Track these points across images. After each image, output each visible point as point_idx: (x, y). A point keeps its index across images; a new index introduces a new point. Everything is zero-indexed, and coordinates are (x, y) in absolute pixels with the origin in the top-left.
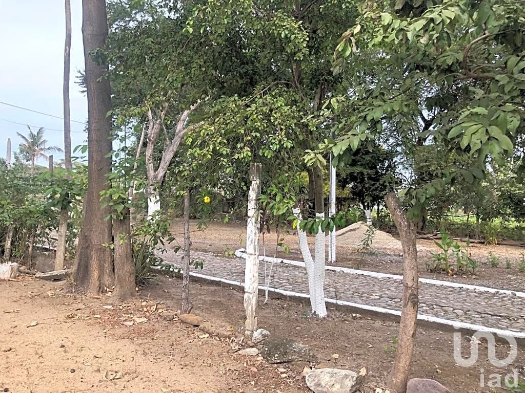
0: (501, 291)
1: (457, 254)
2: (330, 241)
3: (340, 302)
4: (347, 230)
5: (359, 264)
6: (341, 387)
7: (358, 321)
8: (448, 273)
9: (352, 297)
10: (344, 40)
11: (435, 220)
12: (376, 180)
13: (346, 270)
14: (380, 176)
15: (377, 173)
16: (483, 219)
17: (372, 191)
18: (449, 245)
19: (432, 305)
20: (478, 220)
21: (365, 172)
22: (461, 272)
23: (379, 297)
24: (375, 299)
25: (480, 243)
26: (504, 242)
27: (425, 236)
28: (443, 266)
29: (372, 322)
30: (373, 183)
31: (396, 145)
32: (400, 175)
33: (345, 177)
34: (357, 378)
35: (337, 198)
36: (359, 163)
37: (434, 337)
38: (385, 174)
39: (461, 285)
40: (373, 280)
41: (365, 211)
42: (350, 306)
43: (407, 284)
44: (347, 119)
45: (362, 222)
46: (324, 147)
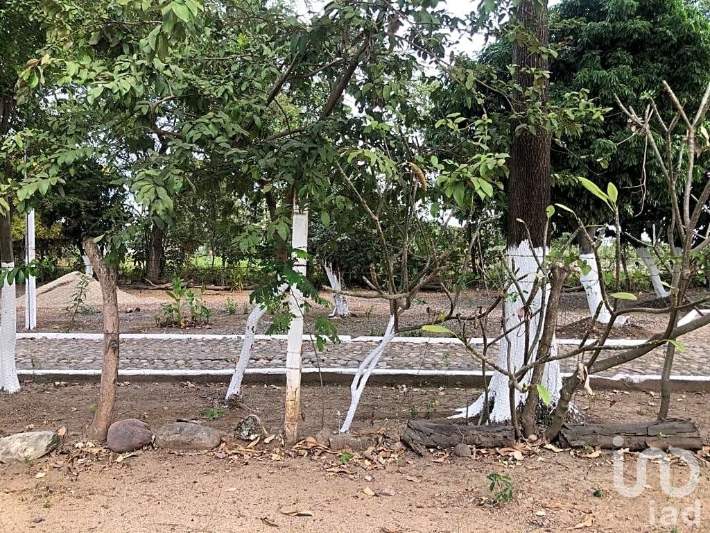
0: (228, 337)
1: (191, 303)
2: (27, 300)
3: (39, 372)
4: (55, 285)
5: (69, 327)
6: (35, 450)
7: (62, 388)
8: (180, 325)
9: (56, 365)
10: (30, 68)
11: (175, 266)
12: (98, 214)
13: (50, 336)
14: (103, 209)
15: (98, 205)
16: (230, 262)
17: (92, 230)
18: (181, 293)
19: (153, 359)
20: (224, 264)
21: (82, 203)
22: (194, 323)
23: (91, 361)
24: (88, 363)
25: (226, 289)
26: (250, 287)
27: (163, 286)
28: (176, 319)
29: (79, 387)
30: (93, 218)
31: (125, 168)
32: (131, 209)
33: (52, 210)
34: (53, 437)
35: (37, 240)
36: (73, 191)
37: (149, 389)
38: (110, 207)
39: (188, 336)
40: (87, 344)
41: (83, 257)
42: (53, 374)
43: (107, 331)
44: (37, 158)
45: (77, 272)
46: (6, 188)
